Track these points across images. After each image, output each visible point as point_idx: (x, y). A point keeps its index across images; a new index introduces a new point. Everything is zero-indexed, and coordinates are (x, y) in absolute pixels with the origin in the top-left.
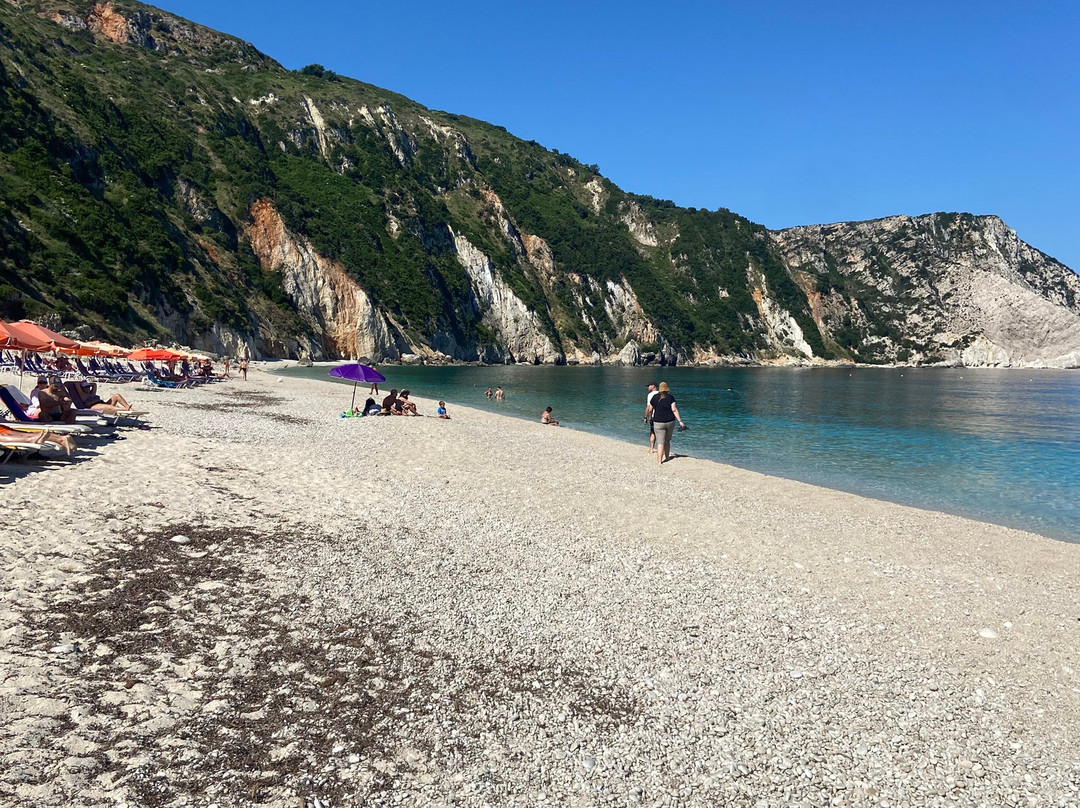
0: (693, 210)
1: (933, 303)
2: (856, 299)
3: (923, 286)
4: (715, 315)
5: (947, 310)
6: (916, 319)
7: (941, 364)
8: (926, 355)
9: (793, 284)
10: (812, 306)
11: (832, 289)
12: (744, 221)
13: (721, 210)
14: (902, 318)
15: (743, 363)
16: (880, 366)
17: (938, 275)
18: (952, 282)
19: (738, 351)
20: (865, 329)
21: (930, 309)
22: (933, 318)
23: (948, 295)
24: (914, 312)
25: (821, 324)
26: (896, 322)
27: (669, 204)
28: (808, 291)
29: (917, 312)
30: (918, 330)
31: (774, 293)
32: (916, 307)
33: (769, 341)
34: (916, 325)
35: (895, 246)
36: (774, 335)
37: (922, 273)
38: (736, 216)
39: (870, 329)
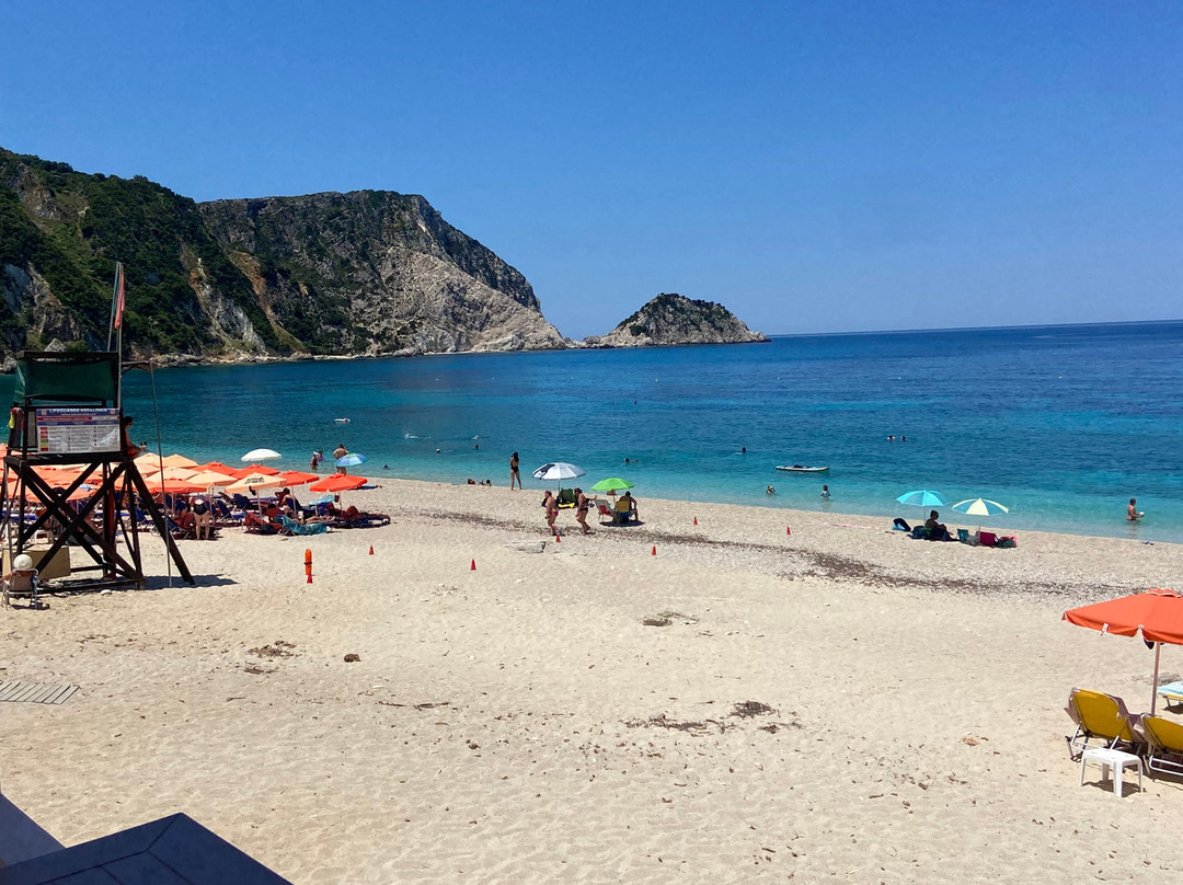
0: (101, 177)
1: (377, 287)
2: (305, 284)
3: (364, 269)
4: (149, 306)
5: (392, 294)
6: (361, 303)
7: (401, 352)
8: (384, 344)
9: (233, 268)
10: (257, 292)
11: (278, 274)
12: (168, 192)
13: (137, 178)
14: (348, 303)
15: (192, 360)
16: (338, 357)
17: (378, 258)
18: (394, 266)
19: (183, 348)
20: (318, 317)
21: (374, 294)
22: (378, 304)
23: (391, 279)
24: (358, 297)
25: (269, 312)
26: (341, 309)
27: (65, 168)
28: (251, 276)
29: (362, 296)
30: (365, 316)
31: (215, 280)
32: (360, 291)
33: (214, 333)
34: (362, 312)
35: (331, 225)
36: (218, 327)
37: (363, 255)
38: (157, 187)
39: (323, 318)
